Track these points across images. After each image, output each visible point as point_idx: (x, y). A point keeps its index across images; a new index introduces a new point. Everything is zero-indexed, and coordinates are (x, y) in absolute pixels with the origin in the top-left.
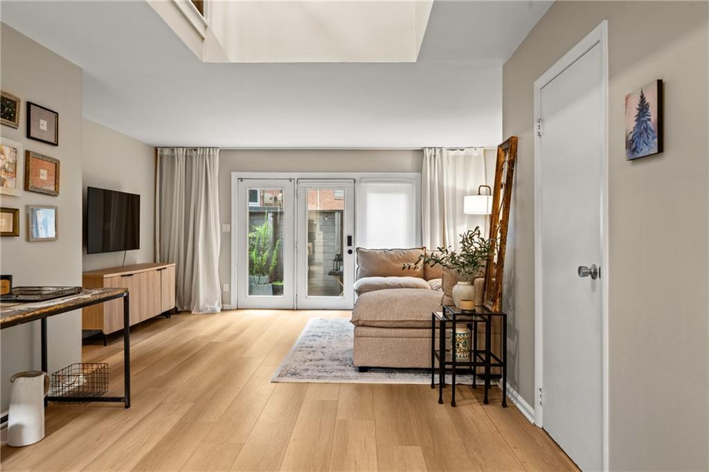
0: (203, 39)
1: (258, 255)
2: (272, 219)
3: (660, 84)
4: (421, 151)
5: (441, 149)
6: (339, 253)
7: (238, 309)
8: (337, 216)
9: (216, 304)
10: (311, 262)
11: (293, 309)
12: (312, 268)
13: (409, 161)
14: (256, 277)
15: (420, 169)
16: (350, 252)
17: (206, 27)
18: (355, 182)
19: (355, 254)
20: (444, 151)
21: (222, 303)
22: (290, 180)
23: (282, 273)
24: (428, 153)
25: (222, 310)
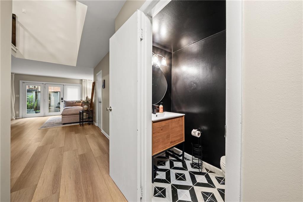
0: (16, 52)
1: (29, 103)
2: (35, 93)
3: (104, 80)
4: (82, 80)
5: (86, 80)
6: (59, 102)
7: (22, 118)
8: (59, 93)
9: (13, 117)
10: (50, 105)
11: (44, 116)
12: (50, 107)
13: (79, 82)
14: (29, 110)
15: (81, 83)
16: (62, 102)
17: (17, 49)
18: (64, 85)
19: (63, 102)
20: (87, 80)
21: (16, 117)
22: (43, 84)
23: (40, 108)
24: (83, 80)
25: (16, 119)
